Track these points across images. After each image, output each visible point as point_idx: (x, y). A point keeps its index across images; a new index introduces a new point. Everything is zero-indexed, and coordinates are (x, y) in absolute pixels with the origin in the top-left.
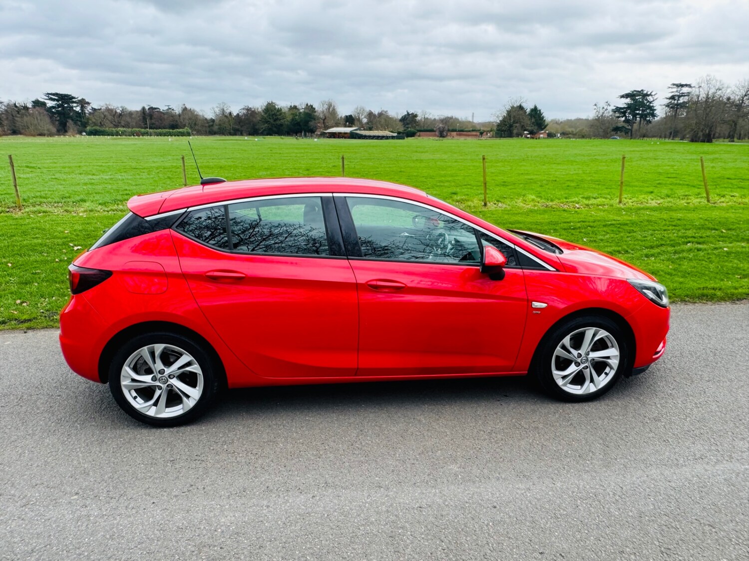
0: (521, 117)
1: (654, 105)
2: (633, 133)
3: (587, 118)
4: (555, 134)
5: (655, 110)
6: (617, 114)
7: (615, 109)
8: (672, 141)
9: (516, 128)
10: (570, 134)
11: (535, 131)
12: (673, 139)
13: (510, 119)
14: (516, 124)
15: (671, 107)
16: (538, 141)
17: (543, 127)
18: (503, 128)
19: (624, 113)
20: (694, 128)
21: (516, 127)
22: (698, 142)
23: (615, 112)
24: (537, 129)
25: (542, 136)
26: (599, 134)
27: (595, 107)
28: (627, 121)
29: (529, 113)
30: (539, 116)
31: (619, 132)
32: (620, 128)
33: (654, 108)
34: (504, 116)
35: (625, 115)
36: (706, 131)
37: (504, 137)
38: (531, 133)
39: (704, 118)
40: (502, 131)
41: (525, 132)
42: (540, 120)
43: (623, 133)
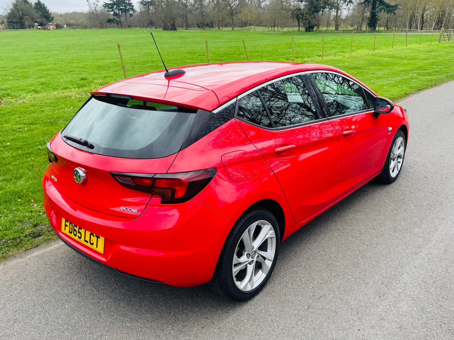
0: (28, 10)
1: (132, 2)
2: (122, 24)
3: (82, 12)
4: (61, 25)
5: (133, 6)
6: (107, 9)
7: (105, 5)
8: (150, 30)
9: (27, 21)
10: (74, 25)
11: (44, 22)
12: (151, 29)
13: (19, 12)
14: (26, 17)
15: (144, 5)
16: (49, 31)
17: (50, 19)
18: (14, 20)
19: (112, 8)
20: (163, 20)
21: (27, 19)
22: (169, 30)
23: (105, 7)
24: (46, 21)
25: (51, 27)
26: (96, 25)
27: (88, 3)
28: (115, 14)
29: (35, 7)
30: (44, 9)
31: (112, 23)
32: (112, 20)
33: (133, 5)
34: (11, 9)
35: (113, 10)
36: (171, 22)
37: (17, 29)
38: (41, 24)
39: (168, 13)
40: (14, 23)
41: (36, 24)
42: (46, 13)
43: (115, 24)
